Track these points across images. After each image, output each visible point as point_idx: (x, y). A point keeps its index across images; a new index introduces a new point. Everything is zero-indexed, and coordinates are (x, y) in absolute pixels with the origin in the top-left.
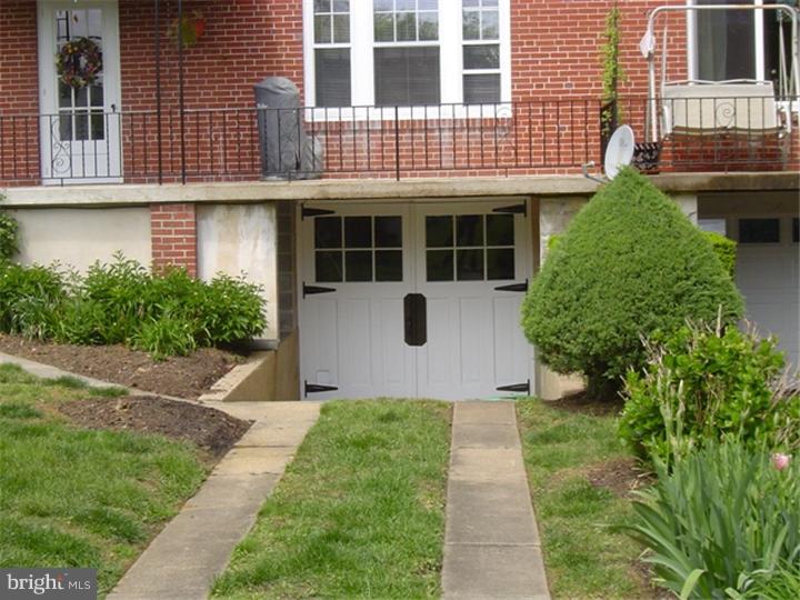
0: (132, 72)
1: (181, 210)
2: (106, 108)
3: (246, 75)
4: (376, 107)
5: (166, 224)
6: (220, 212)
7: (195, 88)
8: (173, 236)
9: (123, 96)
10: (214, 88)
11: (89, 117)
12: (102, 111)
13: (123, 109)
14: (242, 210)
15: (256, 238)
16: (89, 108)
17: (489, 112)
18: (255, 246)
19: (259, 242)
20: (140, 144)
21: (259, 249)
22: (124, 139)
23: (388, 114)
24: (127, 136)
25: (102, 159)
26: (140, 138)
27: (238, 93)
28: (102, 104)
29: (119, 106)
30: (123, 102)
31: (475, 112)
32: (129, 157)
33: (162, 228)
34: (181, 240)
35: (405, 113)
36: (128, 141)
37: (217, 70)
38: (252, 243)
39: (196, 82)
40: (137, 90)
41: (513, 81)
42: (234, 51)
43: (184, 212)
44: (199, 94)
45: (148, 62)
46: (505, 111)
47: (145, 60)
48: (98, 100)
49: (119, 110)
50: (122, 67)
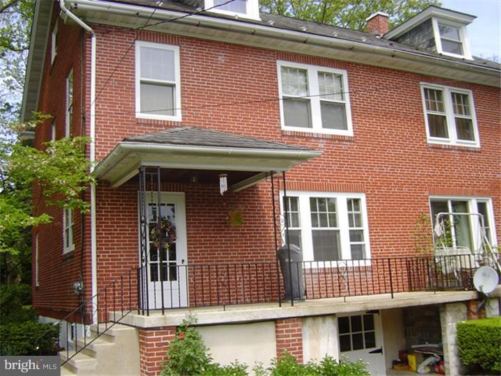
0: (194, 241)
1: (294, 322)
2: (178, 262)
3: (254, 243)
4: (315, 261)
5: (287, 331)
6: (309, 321)
7: (228, 250)
8: (291, 338)
9: (188, 255)
10: (238, 250)
11: (168, 268)
12: (175, 264)
13: (189, 262)
14: (320, 320)
15: (328, 336)
16: (168, 262)
17: (362, 263)
18: (328, 340)
19: (330, 338)
20: (199, 283)
21: (330, 343)
22: (190, 280)
23: (321, 264)
24: (191, 279)
25: (175, 292)
26: (199, 279)
27: (250, 254)
28: (175, 259)
29: (186, 260)
30: (189, 258)
31: (356, 263)
32: (192, 291)
33: (285, 334)
34: (295, 340)
35: (328, 264)
36: (192, 281)
37: (239, 240)
38: (327, 338)
39: (229, 247)
40: (197, 251)
41: (371, 248)
42: (247, 230)
43: (296, 323)
44: (230, 254)
45: (202, 235)
46: (369, 263)
47: (201, 234)
48: (173, 257)
49: (186, 263)
50: (188, 237)
